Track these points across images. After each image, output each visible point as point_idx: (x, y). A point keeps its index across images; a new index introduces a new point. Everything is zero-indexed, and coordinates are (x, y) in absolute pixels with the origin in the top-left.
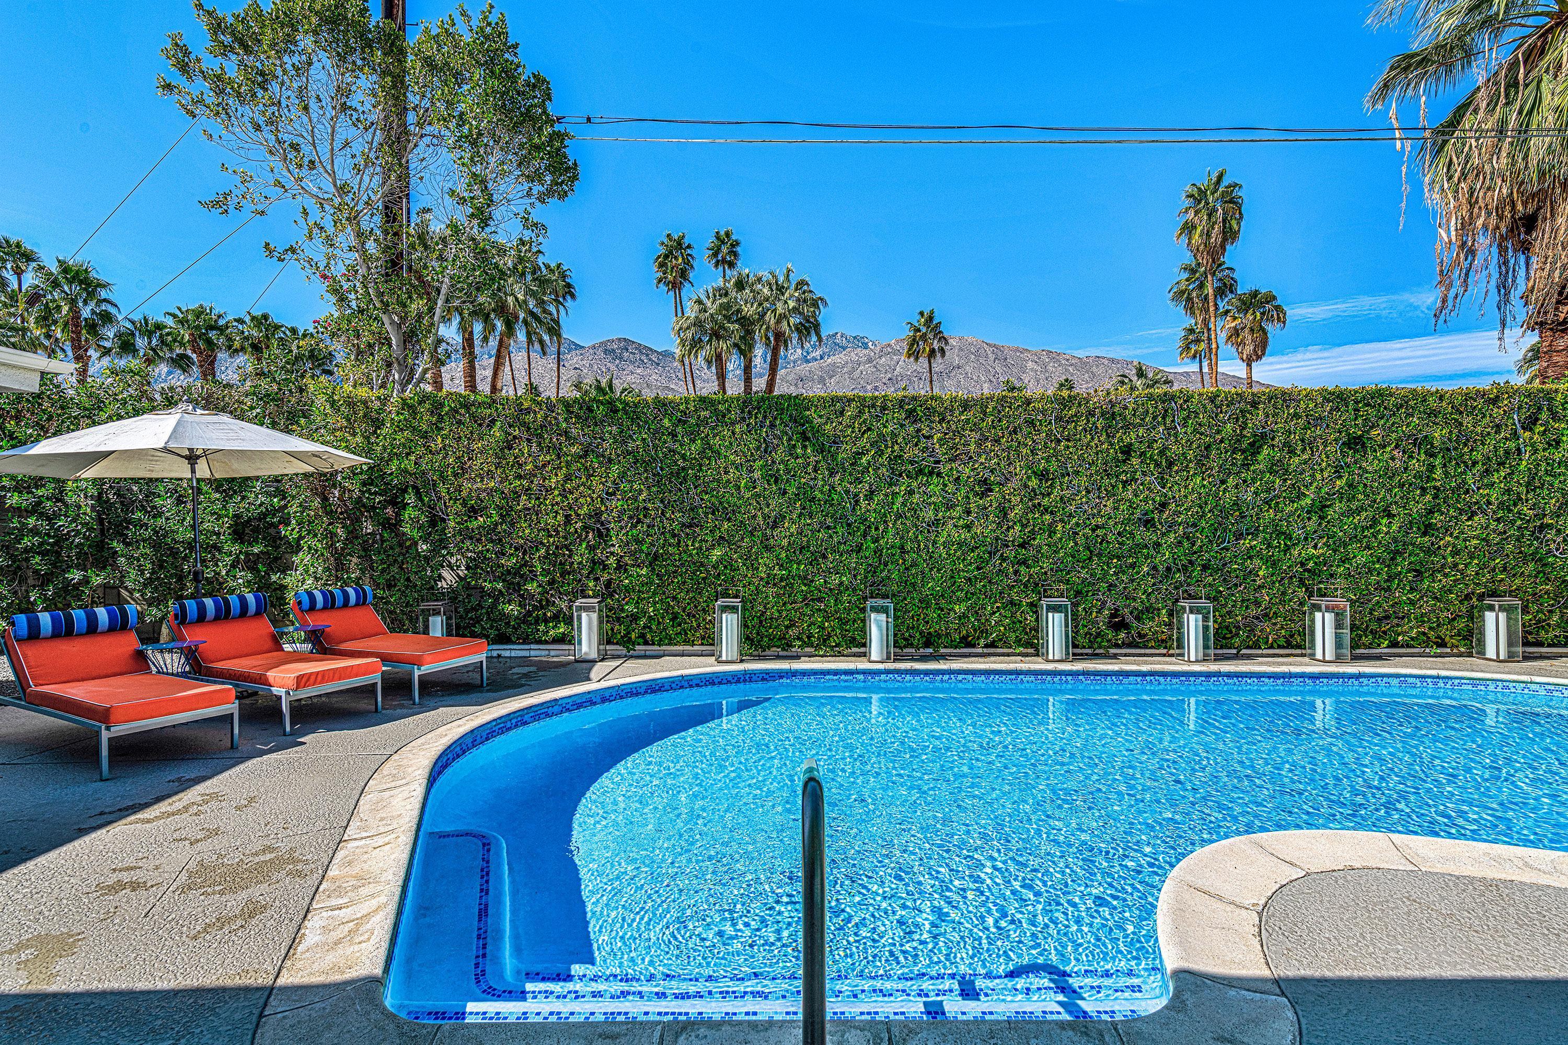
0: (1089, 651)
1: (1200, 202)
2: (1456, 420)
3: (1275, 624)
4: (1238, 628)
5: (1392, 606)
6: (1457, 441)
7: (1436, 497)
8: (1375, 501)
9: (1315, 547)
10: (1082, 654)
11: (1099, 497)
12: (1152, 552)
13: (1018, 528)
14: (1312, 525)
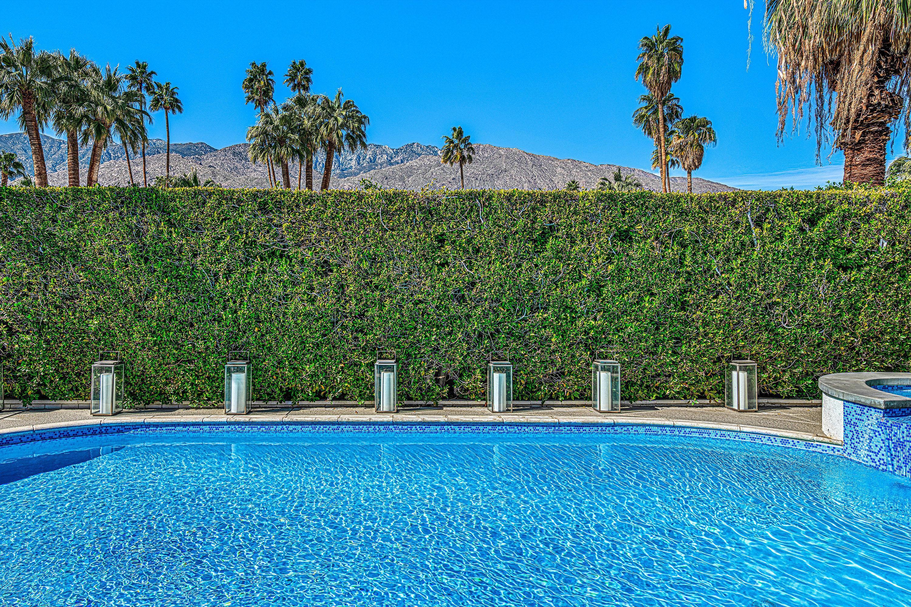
0: (423, 403)
1: (651, 50)
2: (702, 218)
3: (569, 381)
4: (541, 383)
5: (661, 366)
6: (703, 235)
7: (688, 280)
8: (640, 282)
9: (595, 319)
10: (417, 405)
11: (419, 277)
12: (465, 323)
13: (354, 301)
14: (591, 301)
